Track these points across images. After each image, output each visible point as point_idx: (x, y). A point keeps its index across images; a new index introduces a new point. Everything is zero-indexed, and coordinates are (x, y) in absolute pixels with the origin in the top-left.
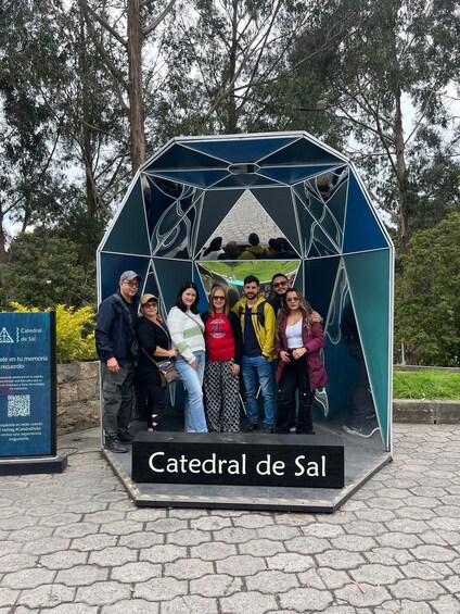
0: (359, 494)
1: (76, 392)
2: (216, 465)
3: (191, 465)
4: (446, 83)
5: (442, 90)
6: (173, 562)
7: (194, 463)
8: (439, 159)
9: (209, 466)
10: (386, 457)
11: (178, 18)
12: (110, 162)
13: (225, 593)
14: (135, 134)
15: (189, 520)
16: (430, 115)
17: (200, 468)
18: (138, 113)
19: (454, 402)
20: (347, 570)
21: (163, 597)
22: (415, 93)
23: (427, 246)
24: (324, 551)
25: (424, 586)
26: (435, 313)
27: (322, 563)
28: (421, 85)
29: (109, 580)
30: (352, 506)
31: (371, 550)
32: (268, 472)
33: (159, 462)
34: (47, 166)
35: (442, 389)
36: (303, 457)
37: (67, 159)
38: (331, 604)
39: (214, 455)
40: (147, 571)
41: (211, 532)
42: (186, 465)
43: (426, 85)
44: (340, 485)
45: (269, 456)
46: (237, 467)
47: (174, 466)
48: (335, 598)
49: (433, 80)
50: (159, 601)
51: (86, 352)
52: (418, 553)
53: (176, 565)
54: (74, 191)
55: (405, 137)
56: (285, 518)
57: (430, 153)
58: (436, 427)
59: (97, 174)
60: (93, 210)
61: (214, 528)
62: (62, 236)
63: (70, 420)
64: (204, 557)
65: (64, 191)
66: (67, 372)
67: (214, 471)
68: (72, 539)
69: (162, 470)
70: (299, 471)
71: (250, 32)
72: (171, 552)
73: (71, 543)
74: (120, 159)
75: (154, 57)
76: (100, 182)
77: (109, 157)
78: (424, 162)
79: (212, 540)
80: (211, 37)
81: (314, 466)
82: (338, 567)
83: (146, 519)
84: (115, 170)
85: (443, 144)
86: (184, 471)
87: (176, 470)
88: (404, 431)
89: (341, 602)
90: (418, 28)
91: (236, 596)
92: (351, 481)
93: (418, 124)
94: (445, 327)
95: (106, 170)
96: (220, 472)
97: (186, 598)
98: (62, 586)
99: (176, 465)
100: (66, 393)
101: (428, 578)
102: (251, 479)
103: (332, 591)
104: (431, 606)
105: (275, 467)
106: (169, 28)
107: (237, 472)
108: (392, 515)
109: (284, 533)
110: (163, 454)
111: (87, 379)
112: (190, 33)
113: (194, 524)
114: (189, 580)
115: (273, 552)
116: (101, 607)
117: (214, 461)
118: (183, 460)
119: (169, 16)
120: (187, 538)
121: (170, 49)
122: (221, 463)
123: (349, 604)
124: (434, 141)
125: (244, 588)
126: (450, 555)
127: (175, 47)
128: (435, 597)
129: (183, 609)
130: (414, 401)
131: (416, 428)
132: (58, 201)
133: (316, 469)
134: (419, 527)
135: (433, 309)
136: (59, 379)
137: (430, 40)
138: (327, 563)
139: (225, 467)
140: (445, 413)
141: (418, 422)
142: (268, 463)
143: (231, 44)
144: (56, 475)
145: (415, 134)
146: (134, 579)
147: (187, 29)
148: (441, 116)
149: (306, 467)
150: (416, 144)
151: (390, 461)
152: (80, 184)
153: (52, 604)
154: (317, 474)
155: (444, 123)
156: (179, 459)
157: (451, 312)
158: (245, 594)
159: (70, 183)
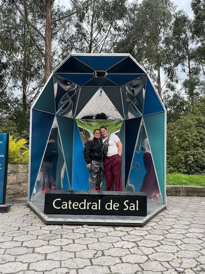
0: (154, 220)
1: (15, 178)
2: (86, 205)
3: (73, 205)
4: (177, 65)
5: (176, 68)
6: (67, 245)
7: (75, 204)
8: (175, 96)
9: (82, 206)
10: (164, 206)
11: (67, 30)
12: (34, 89)
13: (94, 256)
14: (46, 76)
15: (73, 229)
16: (171, 78)
17: (78, 207)
18: (48, 67)
19: (191, 186)
20: (153, 248)
21: (63, 259)
22: (165, 69)
23: (172, 130)
24: (140, 241)
25: (191, 253)
26: (177, 158)
27: (140, 245)
28: (167, 66)
29: (33, 252)
30: (151, 224)
31: (163, 240)
32: (111, 208)
33: (58, 204)
34: (5, 89)
35: (185, 181)
36: (128, 201)
37: (14, 86)
38: (147, 260)
39: (85, 200)
40: (54, 249)
41: (84, 234)
42: (71, 205)
43: (170, 66)
44: (145, 214)
45: (111, 201)
46: (96, 206)
47: (65, 206)
48: (149, 258)
49: (173, 64)
50: (60, 261)
51: (21, 160)
52: (185, 240)
53: (68, 246)
54: (17, 101)
55: (162, 86)
56: (120, 228)
57: (171, 93)
58: (183, 197)
59: (27, 94)
60: (25, 109)
61: (86, 232)
62: (10, 119)
63: (12, 192)
64: (82, 243)
65: (12, 100)
66: (12, 168)
67: (85, 208)
68: (14, 237)
69: (59, 208)
70: (126, 208)
71: (98, 38)
72: (65, 242)
73: (13, 239)
74: (39, 88)
75: (56, 46)
76: (29, 98)
77: (34, 87)
78: (169, 96)
79: (85, 237)
80: (81, 40)
81: (133, 205)
82: (149, 246)
83: (51, 229)
84: (36, 93)
85: (176, 90)
86: (70, 208)
87: (66, 208)
88: (170, 199)
89: (152, 260)
90: (167, 41)
91: (99, 258)
92: (150, 214)
93: (166, 82)
94: (180, 165)
95: (32, 93)
96: (88, 208)
97: (74, 259)
98: (8, 255)
99: (66, 205)
100: (11, 178)
101: (192, 250)
102: (103, 212)
103: (147, 255)
104: (196, 260)
105: (114, 206)
106: (63, 34)
107: (96, 208)
108: (170, 227)
109: (121, 234)
110: (60, 199)
111: (21, 172)
112: (72, 37)
113: (75, 231)
114: (75, 252)
115: (116, 241)
116: (29, 263)
117: (85, 203)
118: (70, 203)
119: (63, 29)
120: (72, 236)
121: (63, 43)
122: (88, 204)
123: (156, 260)
124: (173, 89)
125: (103, 255)
126: (200, 242)
127: (66, 43)
128: (197, 257)
129: (73, 264)
130: (173, 186)
131: (174, 198)
132: (9, 105)
133: (134, 207)
134: (184, 232)
135: (175, 157)
136: (8, 172)
137: (171, 47)
138: (143, 245)
139: (90, 206)
140: (187, 191)
141: (176, 195)
142: (111, 204)
143: (89, 42)
144: (4, 214)
145: (165, 86)
146: (46, 252)
147: (71, 35)
148: (175, 79)
149: (129, 206)
150: (166, 89)
151: (165, 208)
152: (20, 98)
153: (3, 263)
154: (134, 209)
155: (177, 81)
156: (68, 202)
157: (183, 158)
158: (104, 257)
159: (15, 97)
